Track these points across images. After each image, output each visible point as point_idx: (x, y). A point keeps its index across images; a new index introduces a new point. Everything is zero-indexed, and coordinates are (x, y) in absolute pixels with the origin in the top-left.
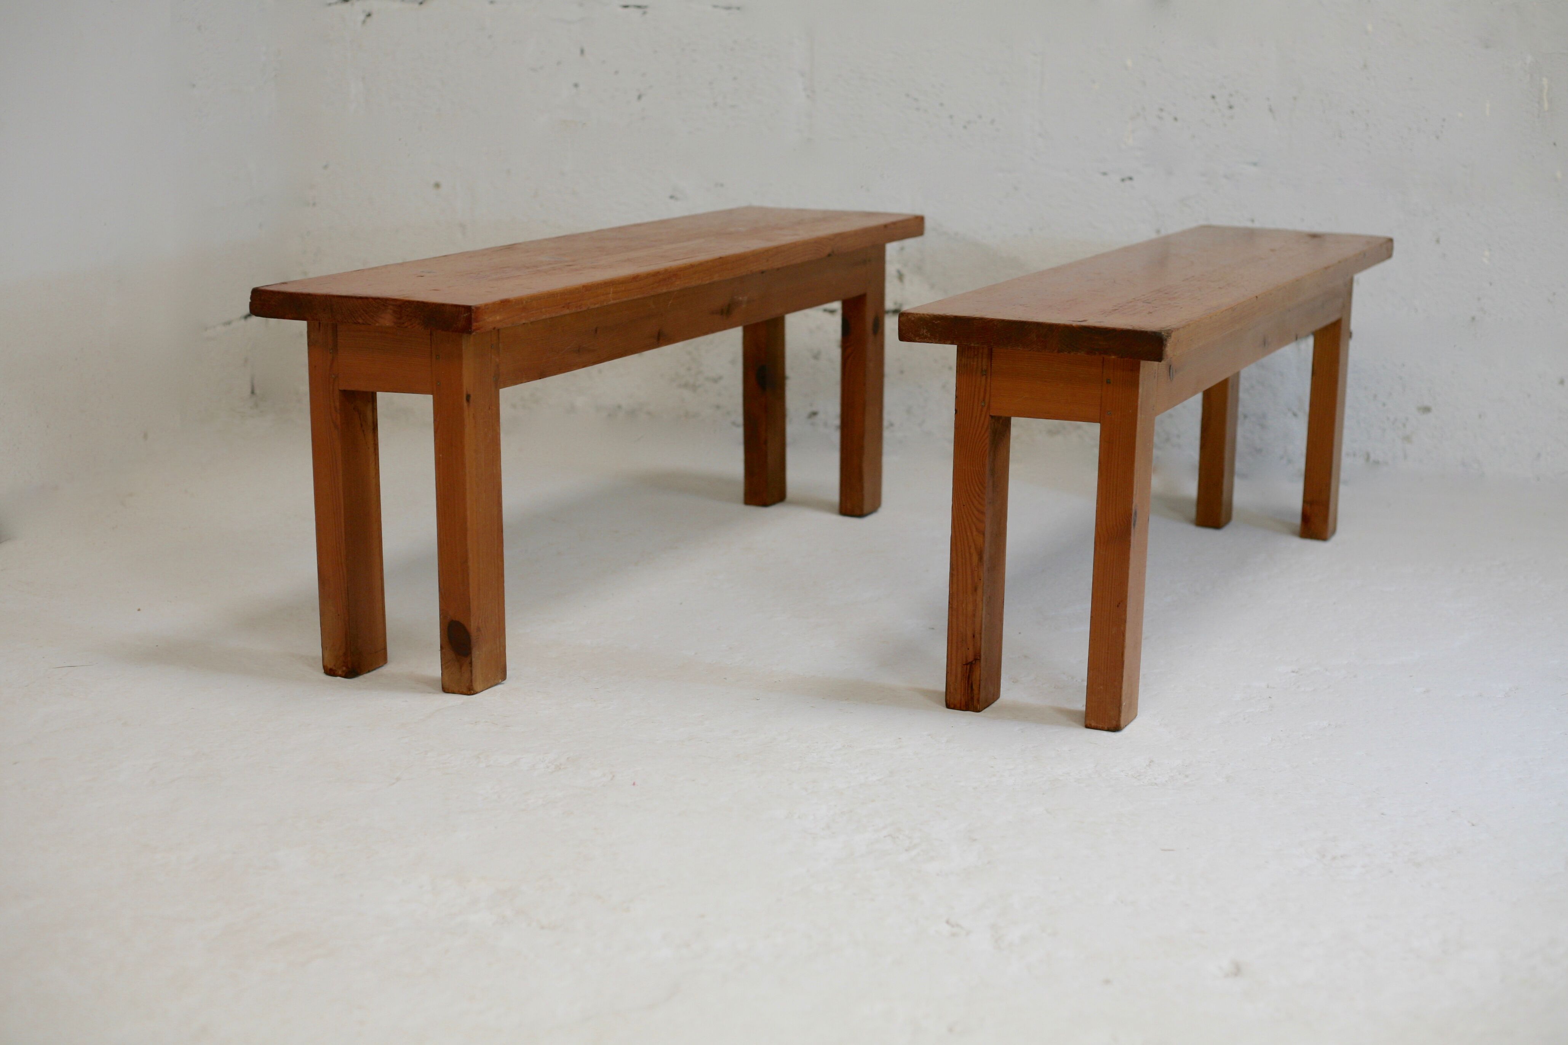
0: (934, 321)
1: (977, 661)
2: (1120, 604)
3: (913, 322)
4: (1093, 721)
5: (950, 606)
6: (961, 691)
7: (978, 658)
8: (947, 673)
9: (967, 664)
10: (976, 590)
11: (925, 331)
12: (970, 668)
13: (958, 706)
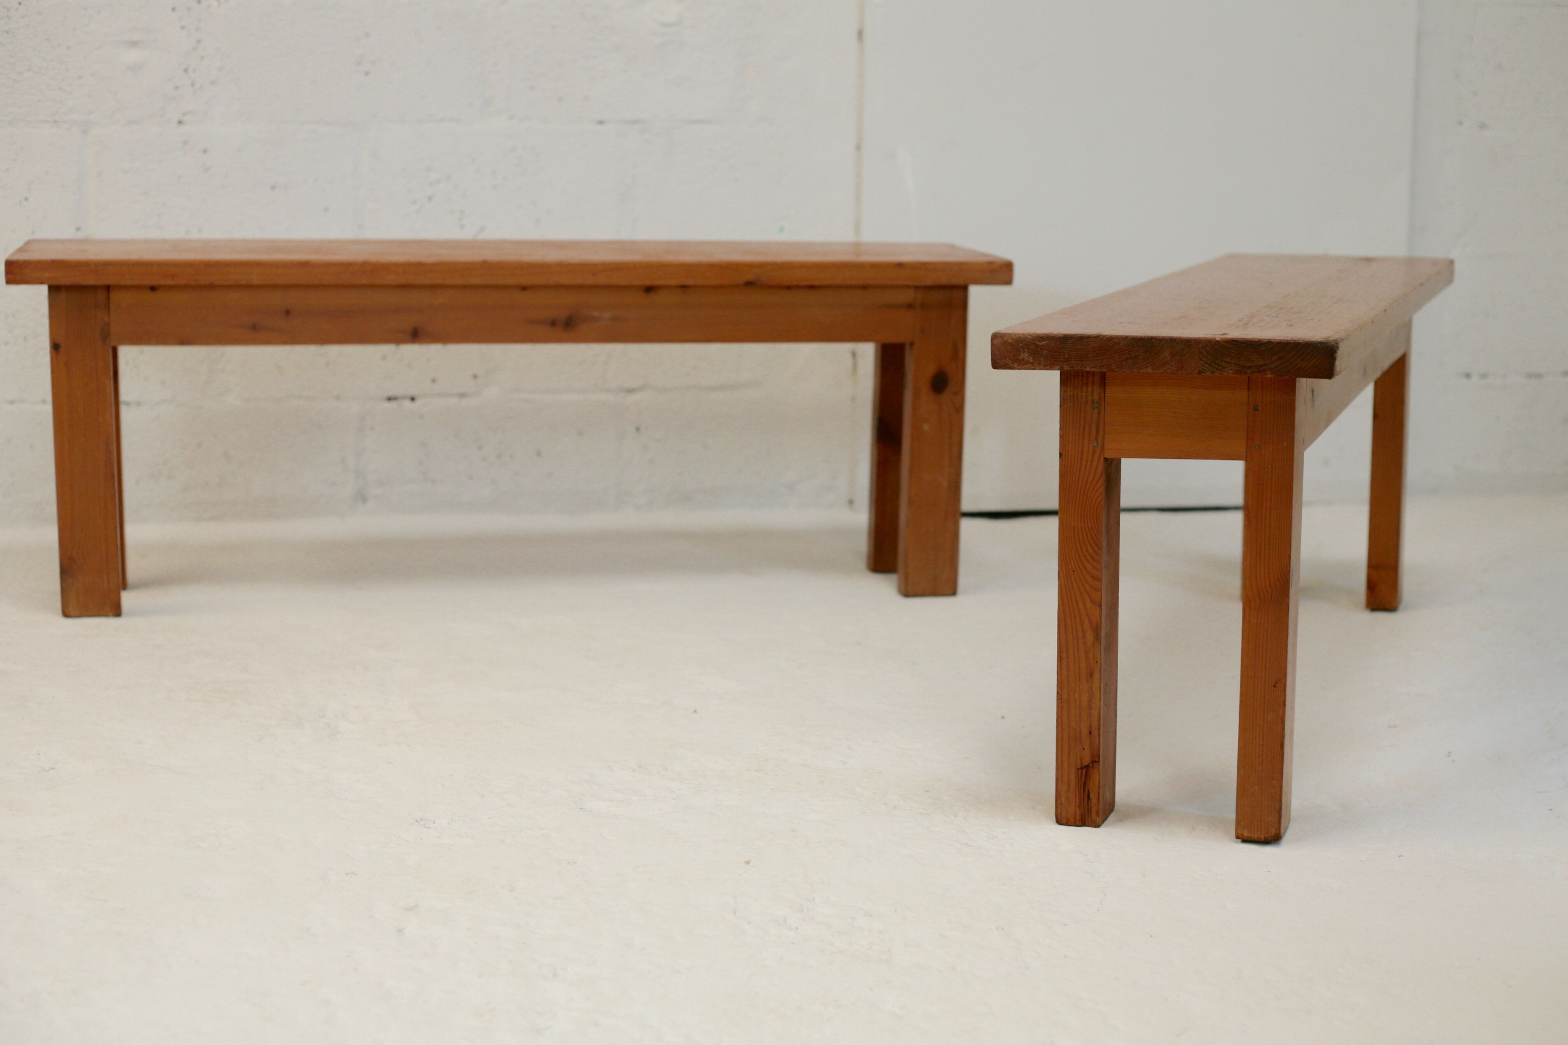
0: (1037, 343)
1: (1094, 764)
2: (1276, 683)
3: (1011, 344)
4: (1246, 830)
5: (1060, 697)
6: (1076, 802)
7: (1097, 760)
8: (1057, 780)
9: (1082, 768)
10: (1091, 675)
11: (1025, 355)
12: (1086, 773)
13: (1072, 820)
